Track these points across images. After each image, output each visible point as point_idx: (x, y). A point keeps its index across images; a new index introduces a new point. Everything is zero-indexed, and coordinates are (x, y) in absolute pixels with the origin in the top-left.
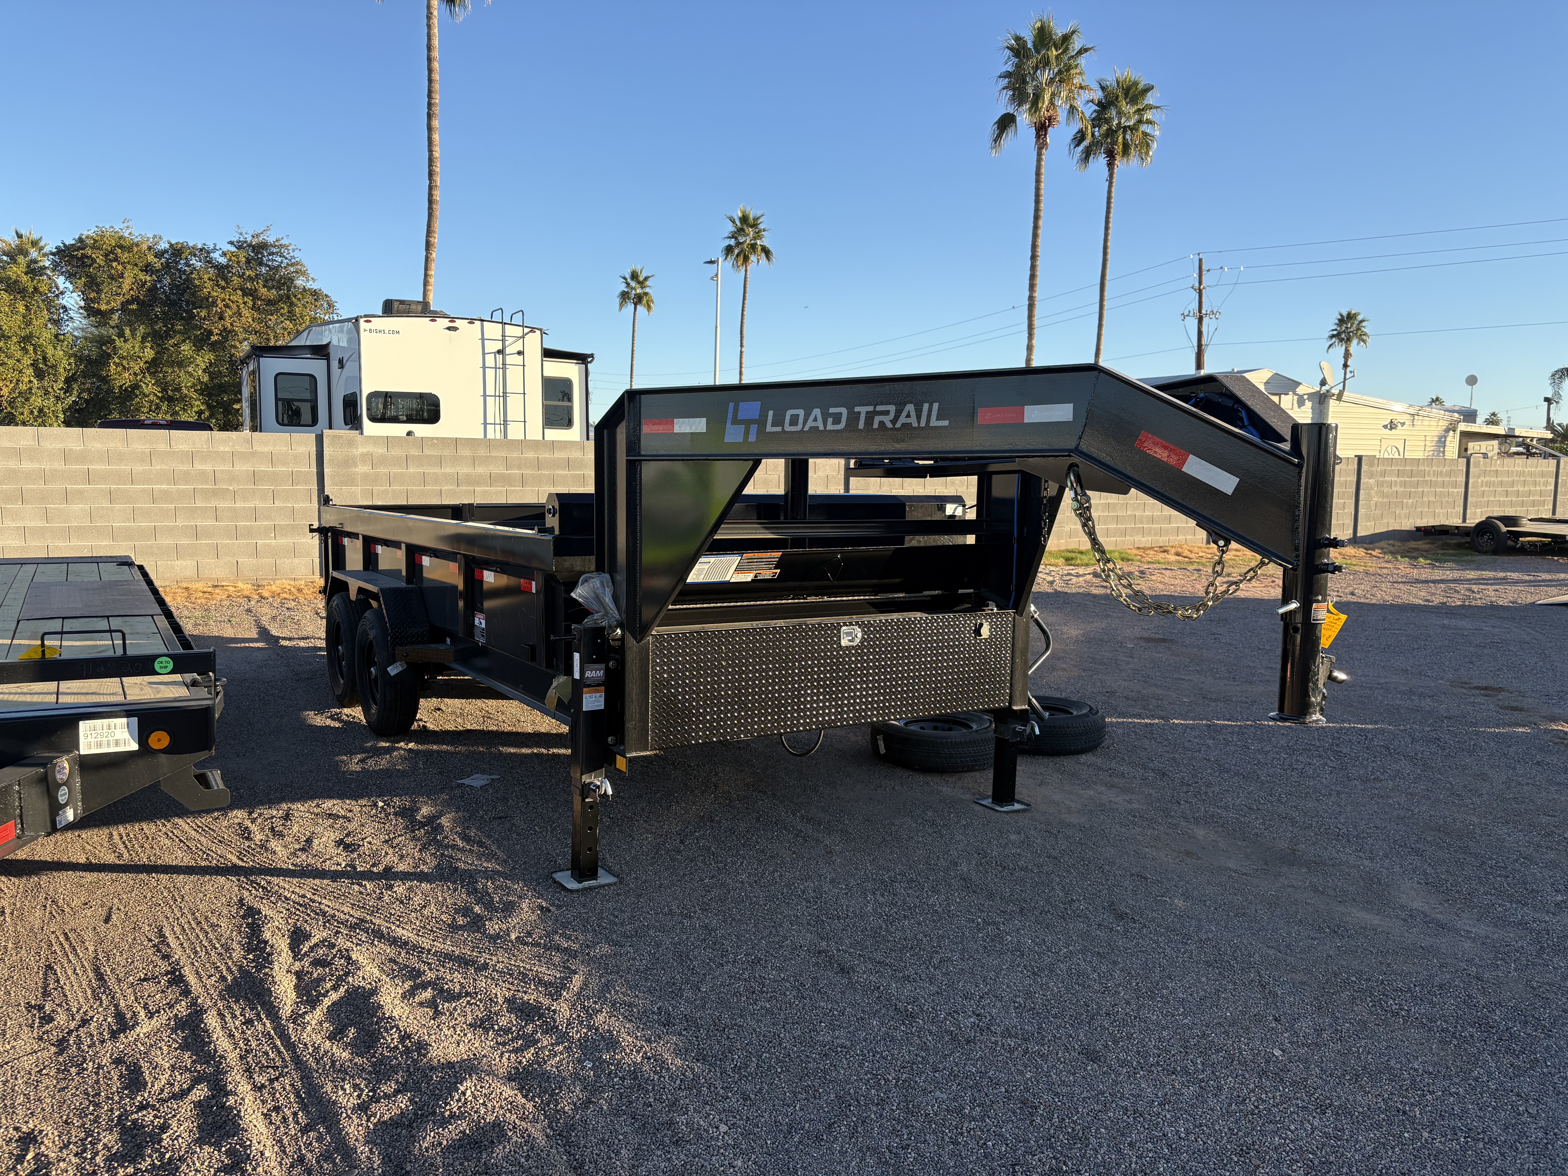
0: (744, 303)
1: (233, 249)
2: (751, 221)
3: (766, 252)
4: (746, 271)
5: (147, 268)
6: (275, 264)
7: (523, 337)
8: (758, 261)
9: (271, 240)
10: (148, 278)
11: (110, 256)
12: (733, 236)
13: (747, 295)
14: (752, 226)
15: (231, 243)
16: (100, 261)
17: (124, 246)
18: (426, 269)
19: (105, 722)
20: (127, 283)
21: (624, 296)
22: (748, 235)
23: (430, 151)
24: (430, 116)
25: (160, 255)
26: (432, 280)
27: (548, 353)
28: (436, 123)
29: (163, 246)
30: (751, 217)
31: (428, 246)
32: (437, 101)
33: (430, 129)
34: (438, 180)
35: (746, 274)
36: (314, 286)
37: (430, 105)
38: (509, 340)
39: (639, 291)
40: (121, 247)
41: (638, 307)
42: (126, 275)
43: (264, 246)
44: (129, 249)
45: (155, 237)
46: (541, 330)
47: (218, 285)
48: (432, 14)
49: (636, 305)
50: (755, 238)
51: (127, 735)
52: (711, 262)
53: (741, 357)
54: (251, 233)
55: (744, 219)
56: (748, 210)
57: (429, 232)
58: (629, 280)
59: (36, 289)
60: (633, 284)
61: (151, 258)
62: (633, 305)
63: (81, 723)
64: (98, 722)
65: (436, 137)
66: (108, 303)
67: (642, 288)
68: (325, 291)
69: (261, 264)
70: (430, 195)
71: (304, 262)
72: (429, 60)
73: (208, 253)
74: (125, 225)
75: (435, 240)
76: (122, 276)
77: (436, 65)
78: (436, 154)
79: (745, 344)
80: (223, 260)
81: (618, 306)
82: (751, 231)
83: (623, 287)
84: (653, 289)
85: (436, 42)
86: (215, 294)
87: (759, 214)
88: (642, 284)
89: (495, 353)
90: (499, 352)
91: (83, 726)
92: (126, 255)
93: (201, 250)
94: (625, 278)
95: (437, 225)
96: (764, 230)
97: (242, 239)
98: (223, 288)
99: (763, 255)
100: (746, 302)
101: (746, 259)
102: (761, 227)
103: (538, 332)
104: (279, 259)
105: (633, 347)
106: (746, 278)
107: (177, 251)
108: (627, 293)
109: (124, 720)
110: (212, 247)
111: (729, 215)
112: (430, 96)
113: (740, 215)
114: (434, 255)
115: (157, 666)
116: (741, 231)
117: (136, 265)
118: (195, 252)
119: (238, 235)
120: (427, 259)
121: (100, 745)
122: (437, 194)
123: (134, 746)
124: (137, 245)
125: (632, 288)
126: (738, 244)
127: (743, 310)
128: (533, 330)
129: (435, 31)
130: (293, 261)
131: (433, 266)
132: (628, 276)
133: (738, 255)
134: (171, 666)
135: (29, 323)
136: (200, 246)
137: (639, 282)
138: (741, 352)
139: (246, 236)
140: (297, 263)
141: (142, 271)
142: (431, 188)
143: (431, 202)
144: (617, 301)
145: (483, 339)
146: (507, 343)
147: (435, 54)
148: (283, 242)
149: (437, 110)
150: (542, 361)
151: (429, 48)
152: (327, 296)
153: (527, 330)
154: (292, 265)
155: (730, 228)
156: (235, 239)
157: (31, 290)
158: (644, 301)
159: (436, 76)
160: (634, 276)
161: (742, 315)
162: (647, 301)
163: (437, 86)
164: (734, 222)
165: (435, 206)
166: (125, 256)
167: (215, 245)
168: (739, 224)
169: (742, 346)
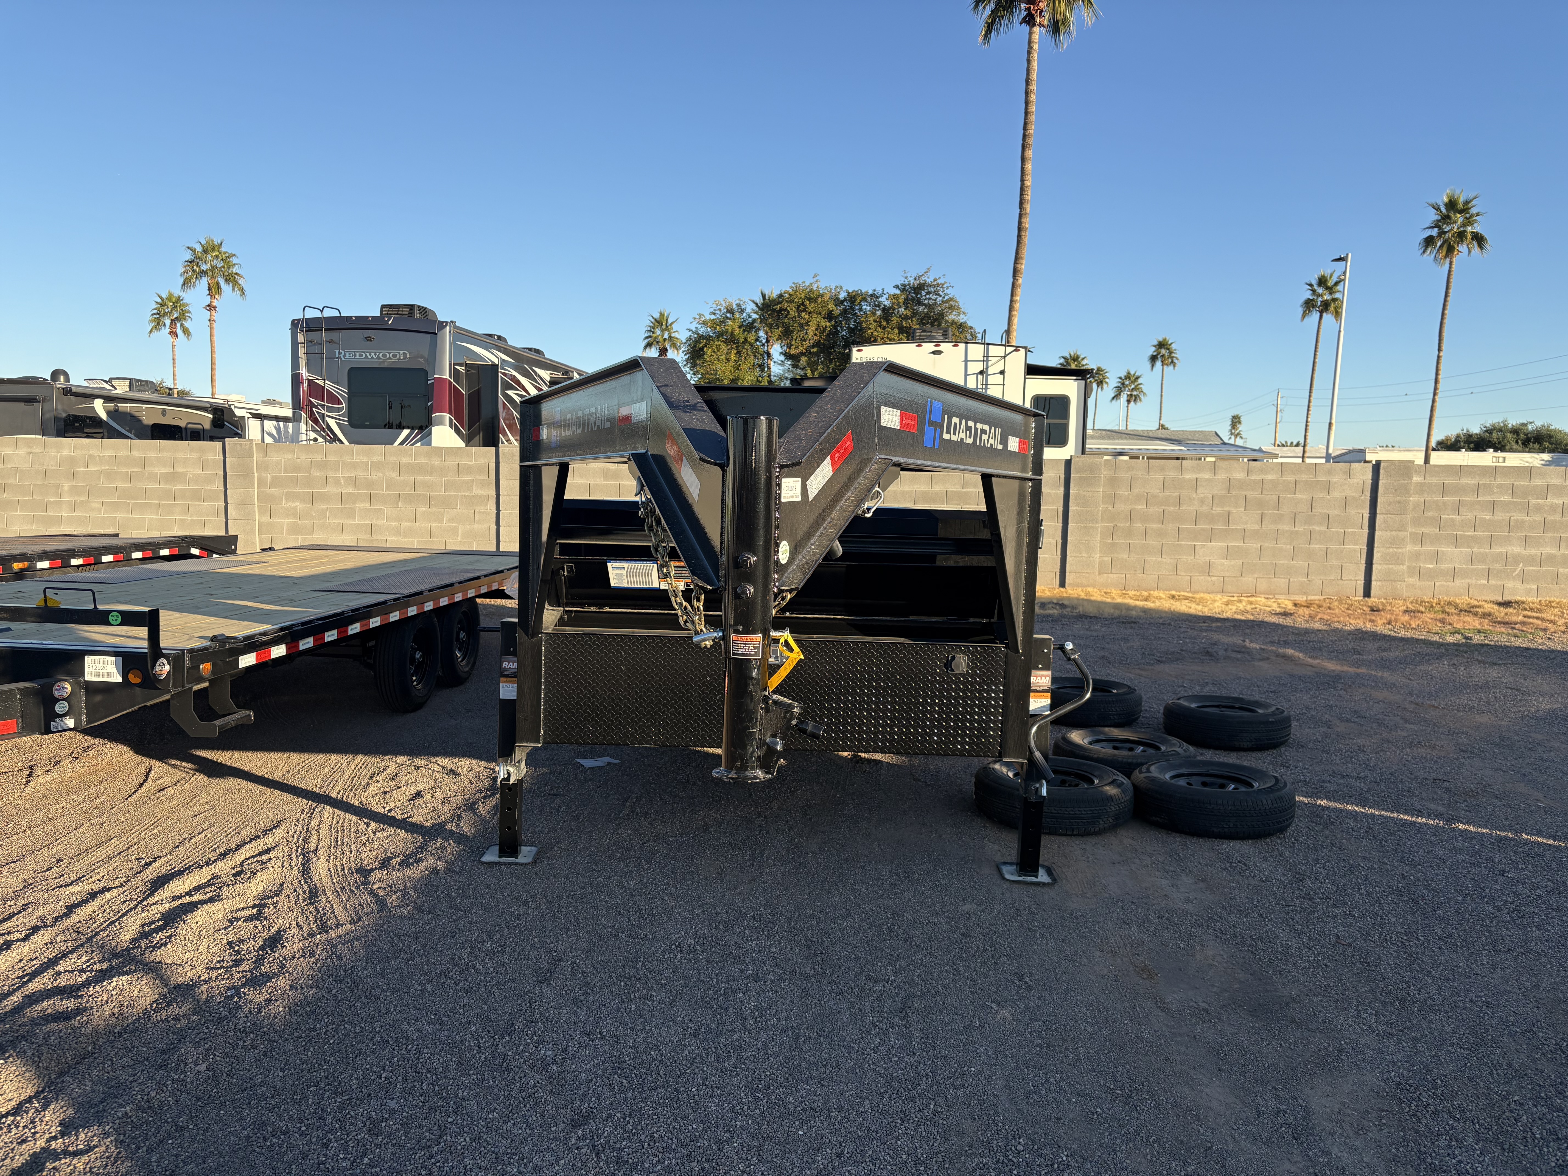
0: (1445, 301)
1: (898, 292)
2: (1460, 206)
3: (1479, 239)
4: (1451, 263)
5: (830, 316)
6: (931, 302)
7: (1005, 357)
8: (1470, 252)
9: (929, 281)
10: (828, 324)
11: (801, 307)
12: (1436, 226)
13: (1451, 291)
14: (1461, 212)
15: (896, 287)
16: (793, 313)
17: (812, 297)
18: (1012, 295)
19: (102, 658)
20: (811, 330)
21: (1309, 305)
22: (1455, 222)
23: (1022, 180)
24: (1024, 148)
25: (838, 302)
26: (1017, 306)
27: (1033, 370)
28: (1029, 153)
29: (842, 295)
30: (1461, 200)
31: (1016, 272)
32: (1032, 132)
33: (1023, 159)
34: (1028, 208)
35: (1450, 267)
36: (962, 319)
37: (1025, 136)
38: (992, 360)
39: (1327, 297)
40: (809, 299)
41: (1324, 314)
42: (811, 323)
43: (921, 287)
44: (815, 300)
45: (836, 287)
46: (1025, 348)
47: (880, 326)
48: (1032, 48)
49: (1321, 313)
50: (1464, 225)
51: (115, 670)
52: (1340, 259)
53: (1438, 363)
54: (914, 275)
55: (1452, 205)
56: (1458, 192)
57: (1017, 258)
58: (1316, 287)
59: (746, 339)
60: (1320, 290)
61: (831, 306)
62: (1318, 314)
63: (86, 657)
64: (97, 658)
65: (1029, 166)
66: (797, 347)
67: (1331, 294)
68: (970, 324)
69: (920, 303)
70: (1020, 223)
71: (957, 297)
72: (1027, 93)
73: (877, 297)
74: (815, 279)
75: (1022, 267)
76: (807, 324)
77: (1033, 97)
78: (1028, 183)
79: (1444, 347)
80: (887, 303)
81: (1300, 316)
82: (1460, 218)
83: (1308, 295)
84: (1345, 294)
85: (1034, 76)
86: (876, 334)
87: (1471, 196)
88: (1331, 290)
89: (977, 374)
90: (981, 373)
91: (88, 659)
92: (813, 305)
93: (871, 295)
94: (1311, 285)
95: (1025, 252)
96: (1478, 215)
97: (907, 282)
98: (884, 328)
99: (1475, 243)
100: (1449, 299)
101: (1450, 250)
102: (1473, 211)
103: (1022, 351)
104: (934, 297)
105: (1315, 358)
106: (1450, 271)
107: (853, 298)
108: (1313, 300)
109: (113, 658)
110: (880, 292)
111: (1433, 201)
112: (1025, 129)
113: (1446, 200)
114: (1020, 281)
115: (110, 619)
116: (1446, 218)
117: (820, 313)
118: (864, 297)
119: (903, 279)
120: (1014, 285)
121: (97, 675)
122: (1027, 222)
123: (119, 679)
124: (822, 296)
125: (1319, 295)
126: (1442, 233)
127: (1444, 309)
128: (1017, 348)
129: (1035, 64)
130: (946, 298)
131: (1019, 291)
132: (1314, 282)
133: (1441, 246)
134: (119, 620)
135: (737, 368)
136: (870, 292)
137: (1327, 288)
138: (1439, 357)
139: (910, 279)
140: (951, 299)
141: (824, 318)
142: (1020, 216)
143: (1020, 229)
144: (1300, 311)
145: (966, 361)
146: (990, 363)
147: (1033, 86)
148: (939, 281)
149: (1031, 141)
150: (1025, 378)
151: (1028, 82)
152: (971, 328)
153: (1009, 349)
154: (947, 301)
155: (1434, 216)
156: (899, 283)
157: (742, 340)
158: (1332, 308)
159: (1033, 108)
160: (1322, 281)
161: (1443, 314)
162: (1335, 308)
163: (1032, 118)
164: (1438, 209)
165: (1023, 233)
166: (811, 307)
167: (883, 289)
168: (1443, 210)
169: (1440, 350)
